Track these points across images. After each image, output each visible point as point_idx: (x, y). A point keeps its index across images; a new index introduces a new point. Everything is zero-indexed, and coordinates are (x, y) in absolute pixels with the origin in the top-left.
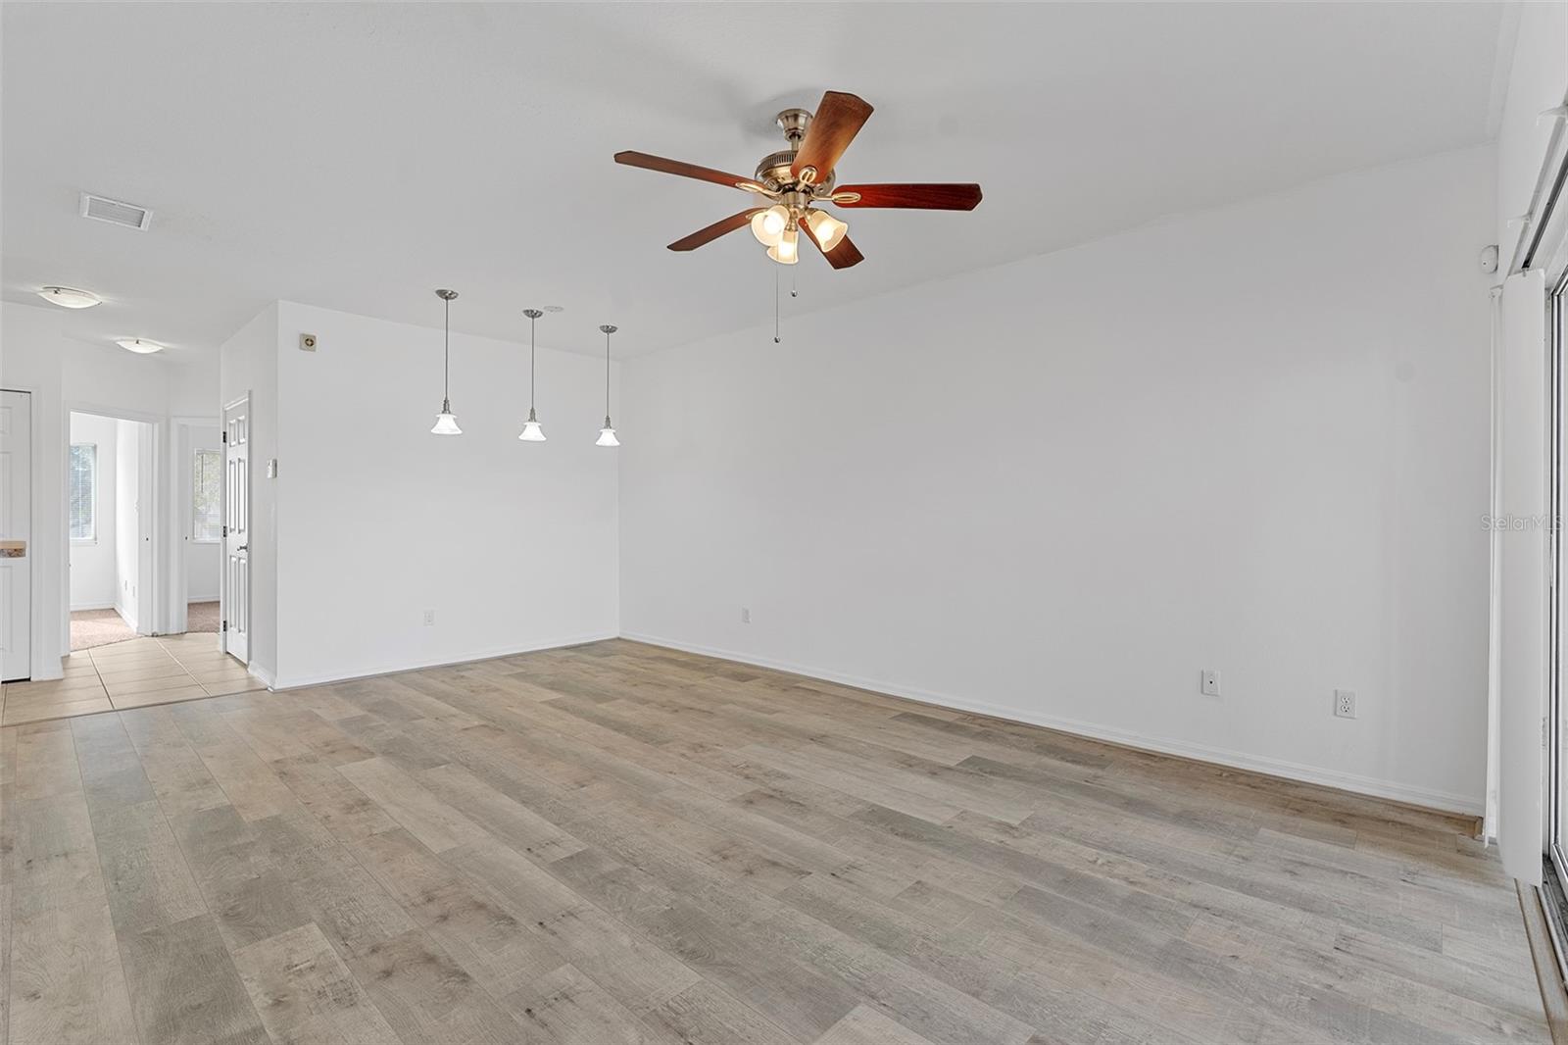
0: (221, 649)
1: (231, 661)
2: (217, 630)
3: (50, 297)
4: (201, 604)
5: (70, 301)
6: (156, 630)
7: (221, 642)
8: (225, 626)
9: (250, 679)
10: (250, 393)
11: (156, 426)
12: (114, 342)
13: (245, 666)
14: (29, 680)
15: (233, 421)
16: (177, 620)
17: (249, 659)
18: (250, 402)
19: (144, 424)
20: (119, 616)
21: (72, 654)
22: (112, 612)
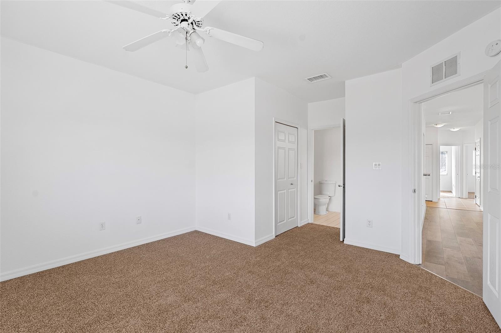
0: (475, 203)
1: (477, 205)
2: (474, 199)
3: (436, 126)
4: (471, 193)
5: (439, 126)
6: (459, 196)
7: (475, 201)
8: (476, 197)
9: (480, 209)
10: (480, 138)
11: (460, 147)
12: (449, 130)
13: (479, 207)
14: (432, 201)
15: (477, 145)
16: (465, 195)
17: (480, 205)
18: (480, 140)
19: (457, 147)
20: (452, 193)
21: (441, 199)
22: (451, 192)
